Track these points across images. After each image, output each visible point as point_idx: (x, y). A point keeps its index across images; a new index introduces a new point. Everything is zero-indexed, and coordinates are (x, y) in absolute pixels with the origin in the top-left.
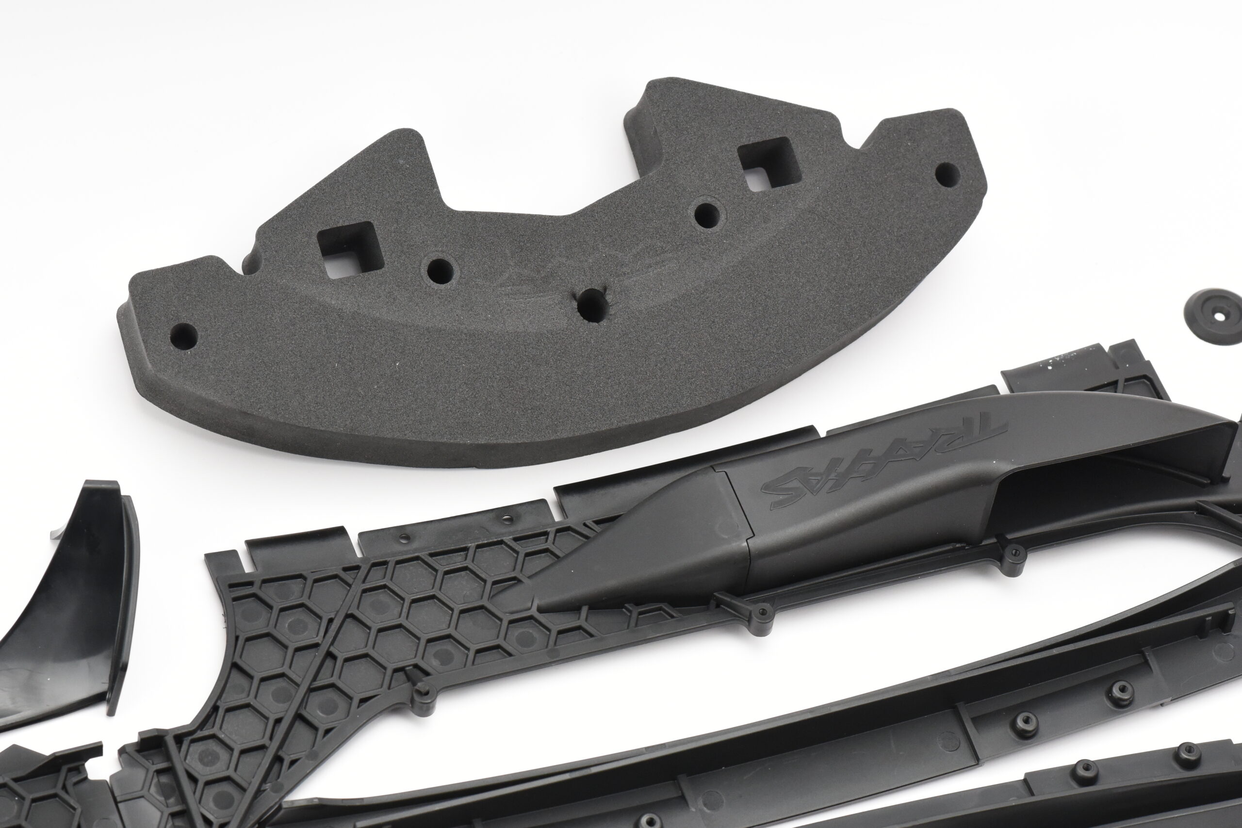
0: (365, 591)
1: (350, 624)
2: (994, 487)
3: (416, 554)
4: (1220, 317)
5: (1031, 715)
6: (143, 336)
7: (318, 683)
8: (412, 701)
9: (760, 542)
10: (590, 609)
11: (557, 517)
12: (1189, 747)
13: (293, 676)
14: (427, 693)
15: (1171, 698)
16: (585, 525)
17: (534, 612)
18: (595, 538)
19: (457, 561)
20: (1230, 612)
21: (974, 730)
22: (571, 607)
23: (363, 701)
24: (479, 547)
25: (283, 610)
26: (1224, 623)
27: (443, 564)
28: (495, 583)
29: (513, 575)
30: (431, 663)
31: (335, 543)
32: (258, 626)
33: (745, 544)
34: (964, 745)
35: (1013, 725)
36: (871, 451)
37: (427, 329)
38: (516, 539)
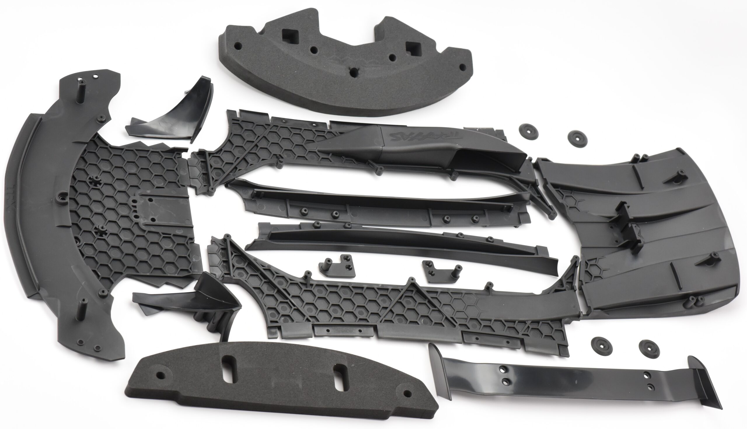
0: (270, 132)
1: (264, 139)
2: (455, 153)
3: (287, 126)
4: (529, 132)
5: (449, 217)
6: (227, 42)
7: (251, 152)
8: (277, 163)
9: (386, 148)
10: (332, 155)
11: (328, 128)
12: (491, 238)
13: (245, 148)
14: (282, 162)
15: (489, 225)
16: (336, 132)
17: (316, 151)
18: (337, 136)
19: (298, 132)
20: (512, 206)
21: (432, 217)
22: (327, 153)
23: (263, 160)
24: (305, 130)
25: (246, 130)
26: (509, 210)
27: (294, 131)
28: (307, 140)
29: (313, 139)
30: (284, 156)
31: (265, 117)
32: (238, 132)
33: (381, 147)
34: (428, 220)
35: (443, 219)
36: (423, 133)
37: (307, 65)
38: (316, 131)
